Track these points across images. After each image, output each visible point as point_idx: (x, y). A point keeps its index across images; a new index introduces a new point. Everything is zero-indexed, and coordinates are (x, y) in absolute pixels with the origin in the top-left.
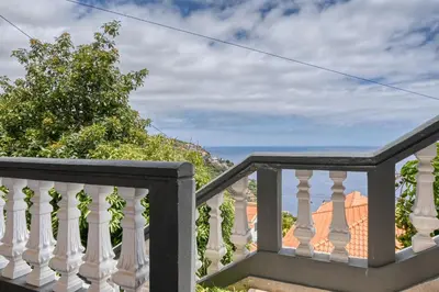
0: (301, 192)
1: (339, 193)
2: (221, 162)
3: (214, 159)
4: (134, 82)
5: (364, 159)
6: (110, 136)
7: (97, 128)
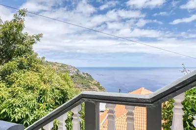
0: (109, 116)
1: (130, 118)
2: (84, 74)
3: (81, 73)
4: (35, 39)
5: (144, 99)
6: (21, 67)
7: (13, 63)
